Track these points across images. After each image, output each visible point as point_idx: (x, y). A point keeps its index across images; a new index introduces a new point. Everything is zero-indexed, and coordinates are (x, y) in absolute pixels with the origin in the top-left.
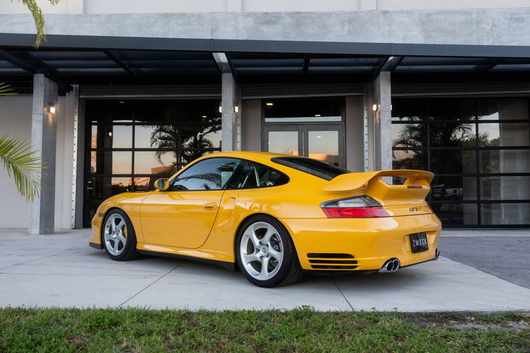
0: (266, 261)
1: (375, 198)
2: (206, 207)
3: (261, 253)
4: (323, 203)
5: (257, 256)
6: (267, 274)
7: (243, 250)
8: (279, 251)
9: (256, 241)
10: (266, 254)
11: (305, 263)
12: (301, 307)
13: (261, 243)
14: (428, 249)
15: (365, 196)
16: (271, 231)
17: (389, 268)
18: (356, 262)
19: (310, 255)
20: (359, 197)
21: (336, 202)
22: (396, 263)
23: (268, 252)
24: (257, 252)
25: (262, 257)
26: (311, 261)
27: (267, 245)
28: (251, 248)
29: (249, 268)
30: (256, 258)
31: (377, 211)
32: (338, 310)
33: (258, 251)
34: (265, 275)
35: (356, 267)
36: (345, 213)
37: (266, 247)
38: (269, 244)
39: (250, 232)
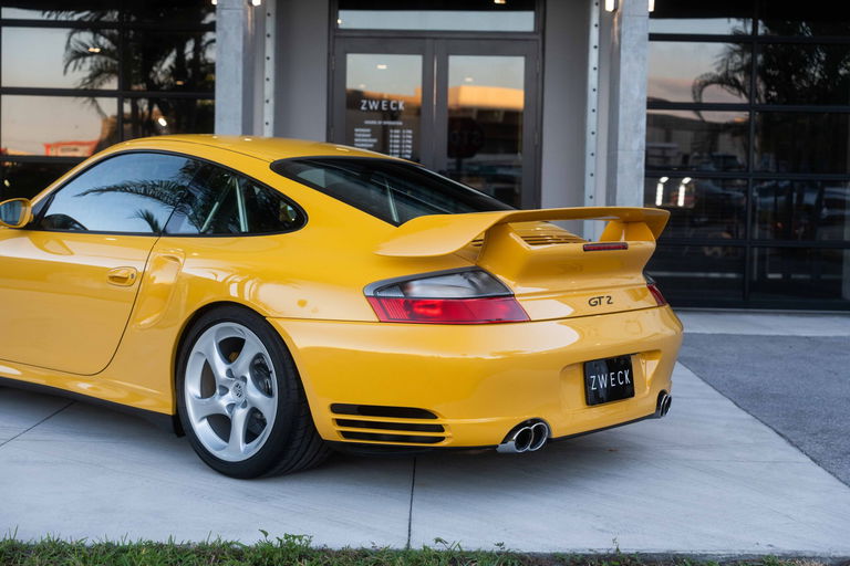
0: (240, 417)
1: (499, 277)
2: (113, 278)
3: (230, 397)
4: (371, 285)
5: (223, 402)
6: (242, 446)
7: (193, 388)
8: (269, 393)
9: (221, 368)
10: (242, 400)
11: (327, 426)
12: (282, 537)
13: (230, 373)
14: (632, 395)
15: (477, 271)
16: (253, 346)
17: (521, 442)
18: (440, 428)
19: (336, 408)
20: (461, 272)
21: (402, 285)
22: (540, 431)
23: (246, 397)
24: (222, 394)
25: (232, 406)
26: (340, 423)
27: (244, 379)
28: (209, 384)
29: (203, 430)
30: (220, 407)
31: (500, 309)
32: (368, 546)
33: (225, 390)
34: (239, 449)
35: (442, 439)
36: (421, 310)
37: (242, 383)
38: (248, 376)
39: (208, 345)
